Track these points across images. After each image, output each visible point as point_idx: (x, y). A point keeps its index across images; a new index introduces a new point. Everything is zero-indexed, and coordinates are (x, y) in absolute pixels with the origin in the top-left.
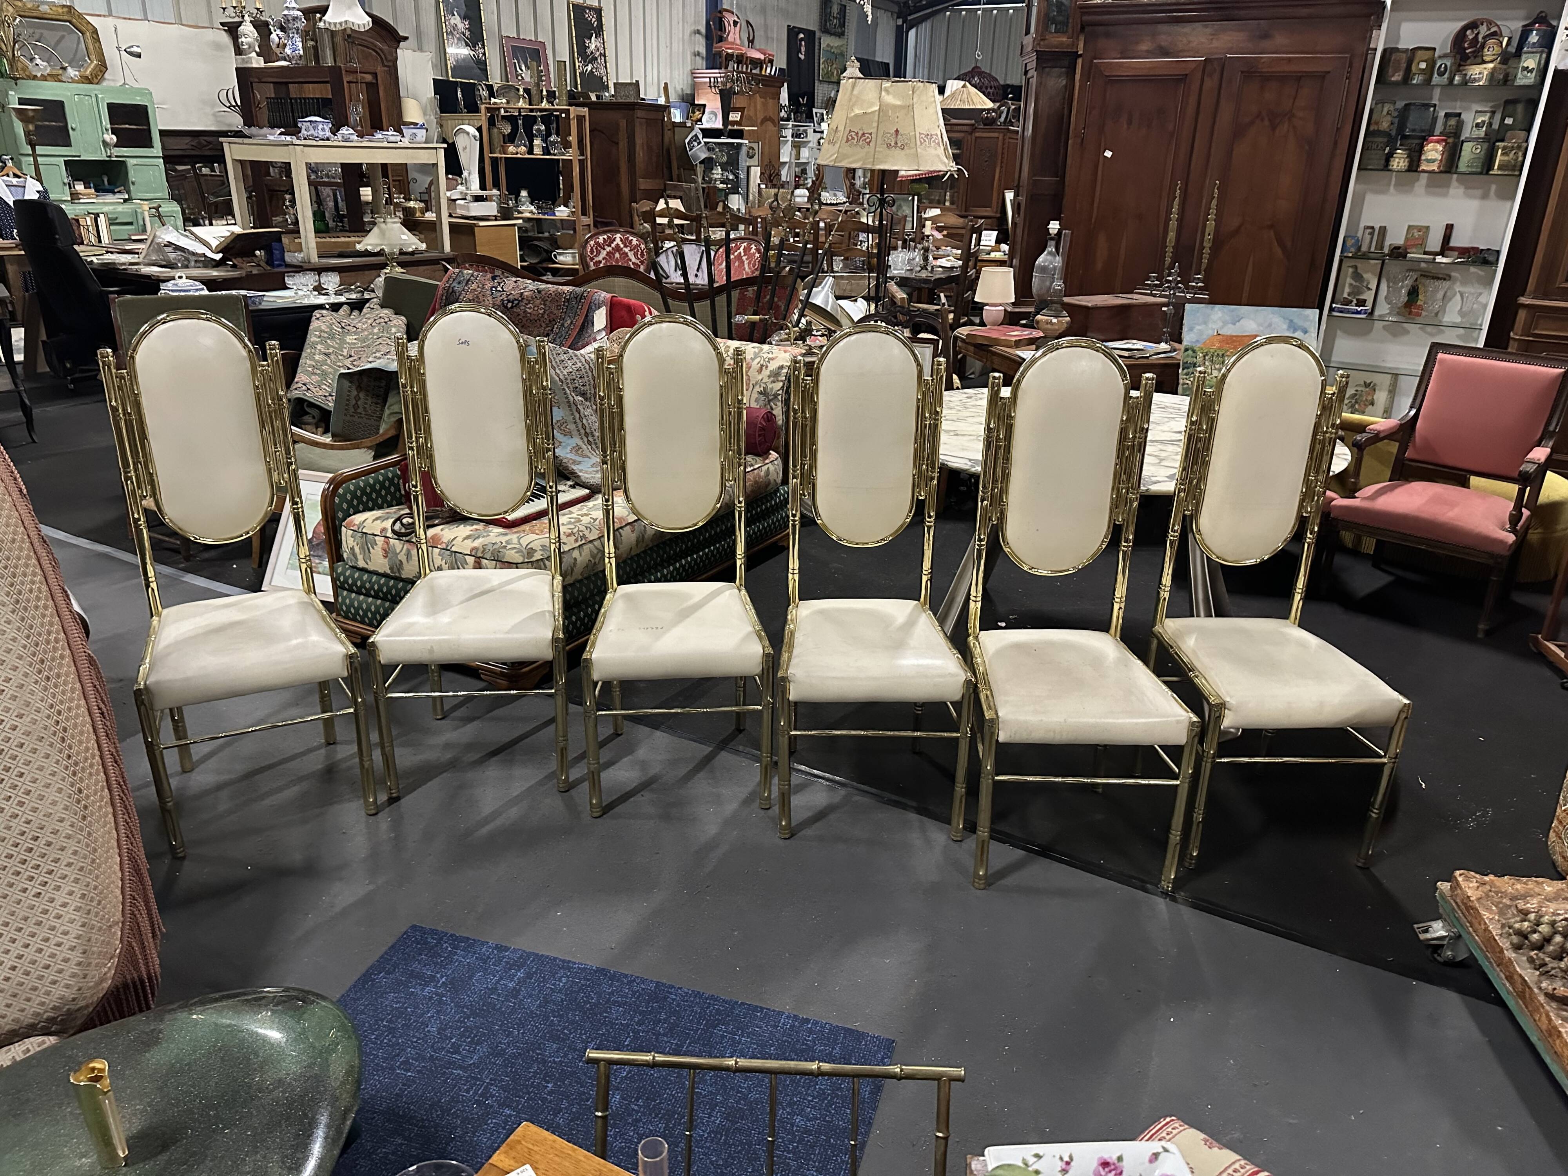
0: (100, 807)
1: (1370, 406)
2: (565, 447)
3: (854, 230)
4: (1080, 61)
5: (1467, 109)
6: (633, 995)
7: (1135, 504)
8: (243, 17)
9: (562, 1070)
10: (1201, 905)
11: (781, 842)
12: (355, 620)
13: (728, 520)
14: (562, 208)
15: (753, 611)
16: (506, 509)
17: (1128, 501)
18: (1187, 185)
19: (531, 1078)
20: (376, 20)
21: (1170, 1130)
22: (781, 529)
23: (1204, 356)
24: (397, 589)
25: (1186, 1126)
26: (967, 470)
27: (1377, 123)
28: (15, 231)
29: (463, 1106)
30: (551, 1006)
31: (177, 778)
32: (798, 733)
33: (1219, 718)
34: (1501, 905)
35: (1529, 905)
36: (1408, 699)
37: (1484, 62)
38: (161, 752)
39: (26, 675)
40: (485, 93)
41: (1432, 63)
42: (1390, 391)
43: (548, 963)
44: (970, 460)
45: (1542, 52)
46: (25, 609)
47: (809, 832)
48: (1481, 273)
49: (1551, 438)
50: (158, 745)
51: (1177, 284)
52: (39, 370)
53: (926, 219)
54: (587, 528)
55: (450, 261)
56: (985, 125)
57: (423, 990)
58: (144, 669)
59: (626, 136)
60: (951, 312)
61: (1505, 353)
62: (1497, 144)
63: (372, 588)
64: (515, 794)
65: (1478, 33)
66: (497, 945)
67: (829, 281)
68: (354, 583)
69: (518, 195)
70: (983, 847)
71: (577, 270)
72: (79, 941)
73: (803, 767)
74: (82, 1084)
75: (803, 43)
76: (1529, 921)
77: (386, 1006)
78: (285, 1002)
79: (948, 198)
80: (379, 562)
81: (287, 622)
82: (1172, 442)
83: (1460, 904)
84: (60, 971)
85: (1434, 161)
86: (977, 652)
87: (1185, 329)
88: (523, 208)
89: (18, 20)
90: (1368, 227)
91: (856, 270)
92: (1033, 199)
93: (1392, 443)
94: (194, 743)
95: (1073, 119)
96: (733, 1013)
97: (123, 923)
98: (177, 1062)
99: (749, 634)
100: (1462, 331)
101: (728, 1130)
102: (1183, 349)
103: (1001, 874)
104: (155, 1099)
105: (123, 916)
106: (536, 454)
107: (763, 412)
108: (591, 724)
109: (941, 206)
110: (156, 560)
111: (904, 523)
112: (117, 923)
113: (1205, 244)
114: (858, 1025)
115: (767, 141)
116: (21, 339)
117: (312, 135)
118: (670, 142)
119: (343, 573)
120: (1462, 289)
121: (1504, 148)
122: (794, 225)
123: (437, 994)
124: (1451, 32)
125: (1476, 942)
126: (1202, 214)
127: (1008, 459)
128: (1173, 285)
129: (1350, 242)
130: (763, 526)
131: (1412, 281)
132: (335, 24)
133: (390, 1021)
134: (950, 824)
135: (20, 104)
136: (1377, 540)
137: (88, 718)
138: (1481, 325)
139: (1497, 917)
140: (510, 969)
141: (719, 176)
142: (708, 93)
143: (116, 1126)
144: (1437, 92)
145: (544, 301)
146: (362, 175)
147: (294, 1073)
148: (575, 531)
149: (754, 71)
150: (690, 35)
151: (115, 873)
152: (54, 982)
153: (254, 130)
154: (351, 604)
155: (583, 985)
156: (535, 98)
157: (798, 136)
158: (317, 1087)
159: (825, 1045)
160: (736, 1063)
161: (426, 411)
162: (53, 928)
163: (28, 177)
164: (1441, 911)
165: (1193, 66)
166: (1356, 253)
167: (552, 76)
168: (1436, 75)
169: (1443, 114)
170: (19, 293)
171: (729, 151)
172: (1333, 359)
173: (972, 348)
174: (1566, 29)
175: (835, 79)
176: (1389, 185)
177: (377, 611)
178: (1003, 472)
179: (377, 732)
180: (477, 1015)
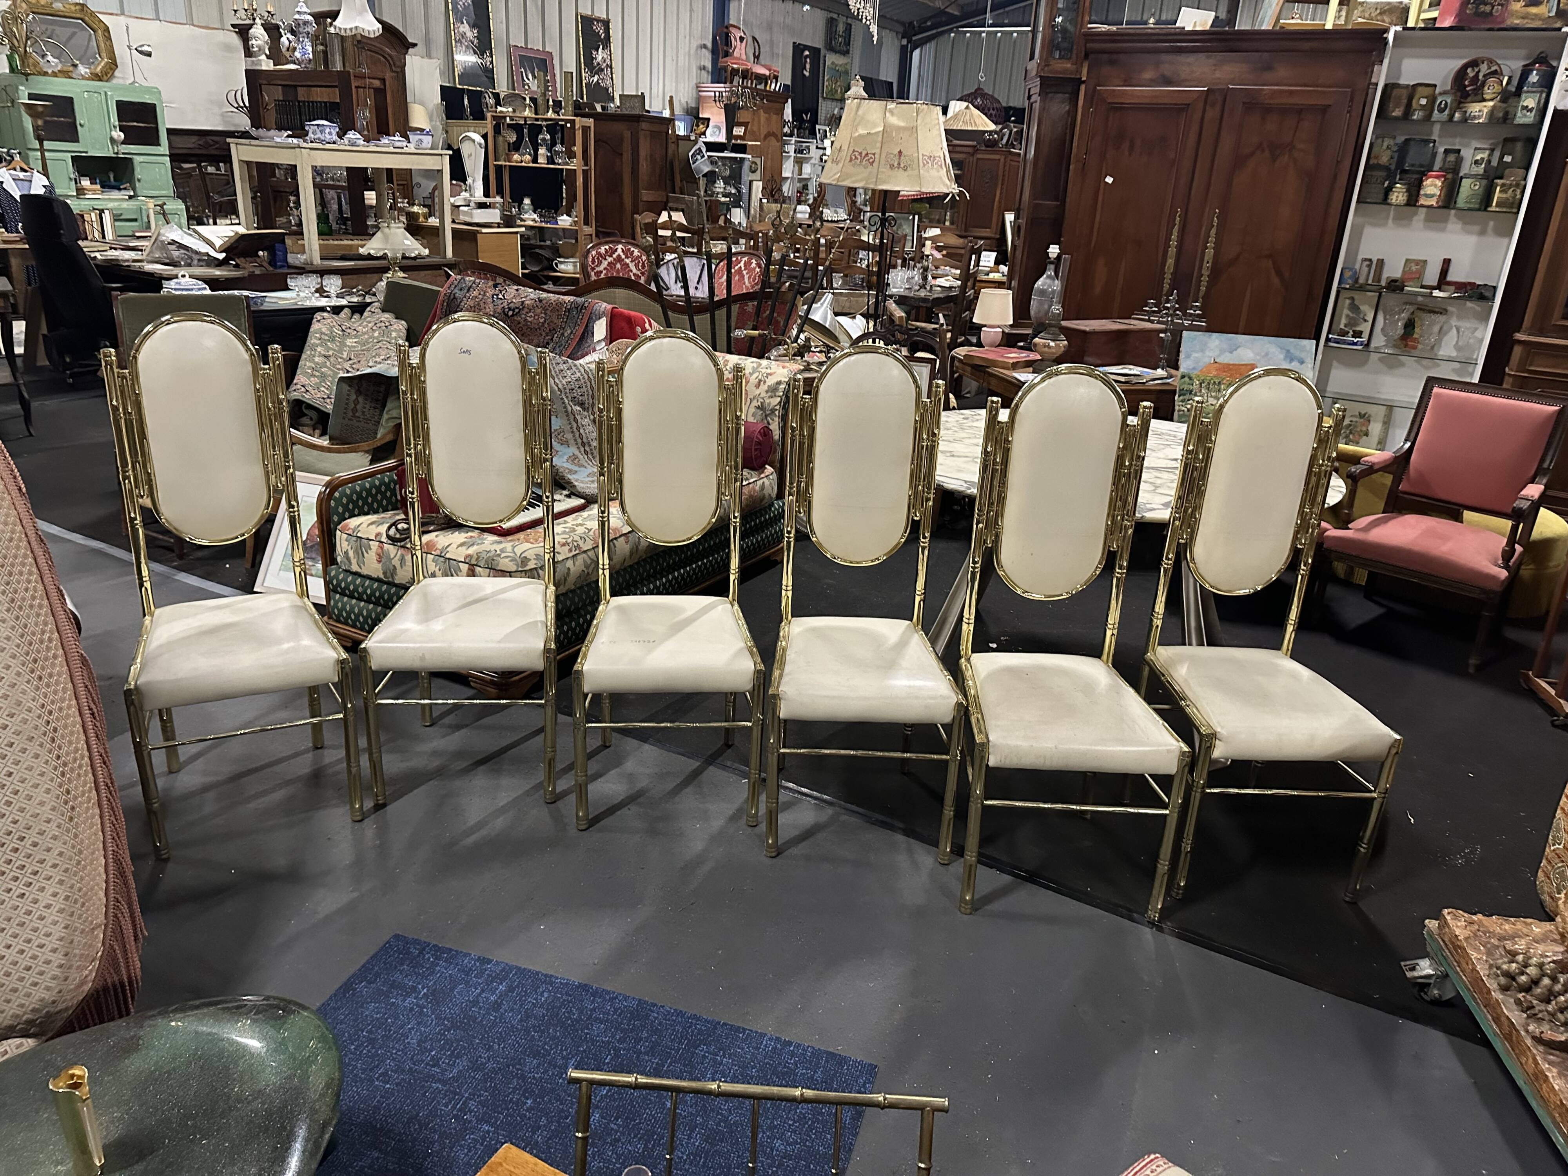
0: (88, 809)
1: (1365, 437)
2: (561, 456)
3: (855, 248)
4: (1083, 87)
5: (1467, 146)
6: (615, 1013)
7: (1130, 531)
8: (254, 19)
9: (542, 1086)
10: (1186, 935)
11: (768, 861)
12: (347, 624)
13: (722, 534)
14: (565, 217)
15: (745, 626)
16: (501, 518)
17: (1123, 528)
18: (1186, 214)
19: (510, 1094)
20: (386, 27)
21: (1154, 1167)
22: (774, 543)
23: (1201, 384)
24: (389, 594)
25: (1170, 1164)
26: (962, 492)
27: (1376, 157)
28: (20, 224)
29: (441, 1120)
30: (532, 1021)
31: (163, 779)
32: (788, 751)
33: (1210, 749)
34: (1489, 946)
35: (1517, 946)
36: (1400, 734)
37: (1484, 100)
38: (149, 752)
39: (18, 674)
40: (491, 101)
41: (1432, 99)
42: (1385, 423)
43: (530, 977)
44: (966, 482)
45: (1541, 92)
46: (20, 608)
47: (795, 851)
48: (1478, 309)
49: (1544, 475)
50: (146, 745)
51: (1175, 311)
52: (39, 364)
53: (926, 239)
54: (581, 538)
55: (451, 266)
56: (987, 146)
57: (404, 1000)
58: (135, 669)
59: (630, 148)
60: (948, 331)
61: (1500, 389)
62: (1496, 181)
63: (365, 592)
64: (501, 804)
65: (1479, 71)
66: (479, 957)
67: (828, 297)
68: (347, 587)
69: (521, 203)
70: (970, 872)
71: (578, 279)
72: (62, 943)
73: (791, 785)
74: (61, 1091)
75: (808, 60)
76: (1517, 963)
77: (366, 1016)
78: (266, 1011)
79: (948, 218)
80: (372, 567)
81: (279, 625)
82: (1167, 469)
83: (1448, 943)
84: (41, 973)
85: (1432, 196)
86: (968, 674)
87: (1182, 356)
88: (526, 216)
89: (31, 17)
90: (1366, 260)
91: (855, 287)
92: (1033, 222)
93: (1386, 474)
94: (182, 744)
95: (1075, 144)
96: (714, 1033)
97: (106, 926)
98: (155, 1070)
99: (741, 650)
100: (1457, 365)
101: (707, 1152)
102: (1179, 377)
103: (988, 899)
104: (133, 1106)
105: (106, 918)
106: (533, 464)
107: (760, 426)
108: (580, 735)
109: (942, 225)
110: (151, 557)
111: (899, 543)
112: (100, 926)
113: (1203, 272)
114: (839, 1049)
115: (770, 156)
116: (21, 332)
117: (319, 139)
118: (674, 154)
119: (336, 577)
120: (1459, 324)
121: (1503, 185)
122: (794, 240)
123: (418, 1006)
124: (1452, 70)
125: (1464, 982)
126: (1201, 243)
127: (1004, 483)
128: (1171, 312)
129: (1348, 274)
130: (757, 540)
131: (1409, 313)
132: (345, 30)
133: (369, 1032)
134: (937, 847)
135: (29, 99)
136: (1369, 572)
137: (78, 719)
138: (1477, 360)
139: (1484, 958)
140: (492, 982)
141: (722, 190)
142: (713, 107)
143: (93, 1133)
144: (1437, 128)
145: (545, 309)
146: (367, 179)
147: (274, 1084)
148: (569, 541)
149: (758, 87)
150: (697, 50)
151: (99, 875)
152: (35, 984)
153: (262, 132)
154: (343, 608)
155: (564, 1000)
156: (541, 108)
157: (801, 152)
158: (296, 1099)
159: (807, 1069)
160: (719, 1087)
161: (426, 418)
162: (35, 930)
163: (35, 171)
164: (1429, 949)
165: (1195, 96)
166: (1353, 285)
167: (558, 85)
168: (1436, 112)
169: (1443, 150)
170: (22, 287)
171: (732, 166)
172: (1328, 389)
173: (969, 369)
174: (1567, 69)
175: (838, 96)
176: (1387, 218)
177: (369, 615)
178: (999, 495)
179: (365, 737)
180: (458, 1028)
